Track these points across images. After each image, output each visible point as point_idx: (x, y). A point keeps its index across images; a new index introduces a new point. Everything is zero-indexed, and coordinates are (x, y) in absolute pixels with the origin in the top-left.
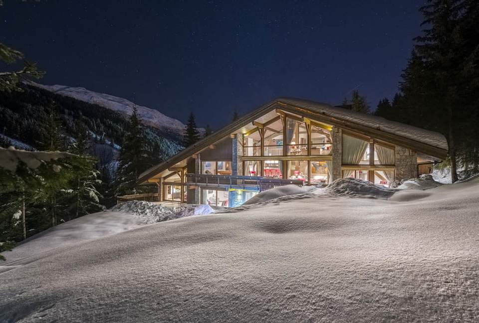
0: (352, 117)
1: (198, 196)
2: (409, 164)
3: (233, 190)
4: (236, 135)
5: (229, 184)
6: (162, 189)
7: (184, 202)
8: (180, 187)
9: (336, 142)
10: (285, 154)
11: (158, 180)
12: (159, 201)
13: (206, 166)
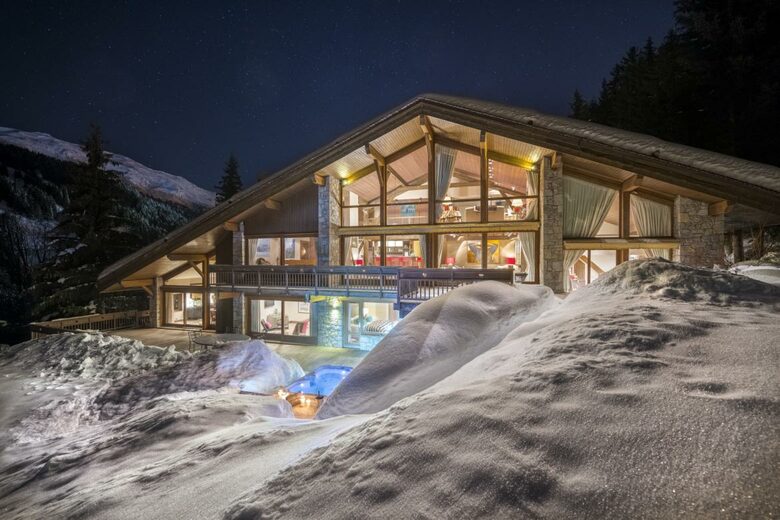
0: (595, 131)
1: (239, 314)
2: (707, 233)
3: (321, 298)
4: (325, 178)
5: (313, 285)
6: (158, 302)
7: (210, 327)
8: (201, 296)
9: (553, 190)
10: (433, 221)
11: (150, 282)
12: (154, 326)
13: (259, 250)
